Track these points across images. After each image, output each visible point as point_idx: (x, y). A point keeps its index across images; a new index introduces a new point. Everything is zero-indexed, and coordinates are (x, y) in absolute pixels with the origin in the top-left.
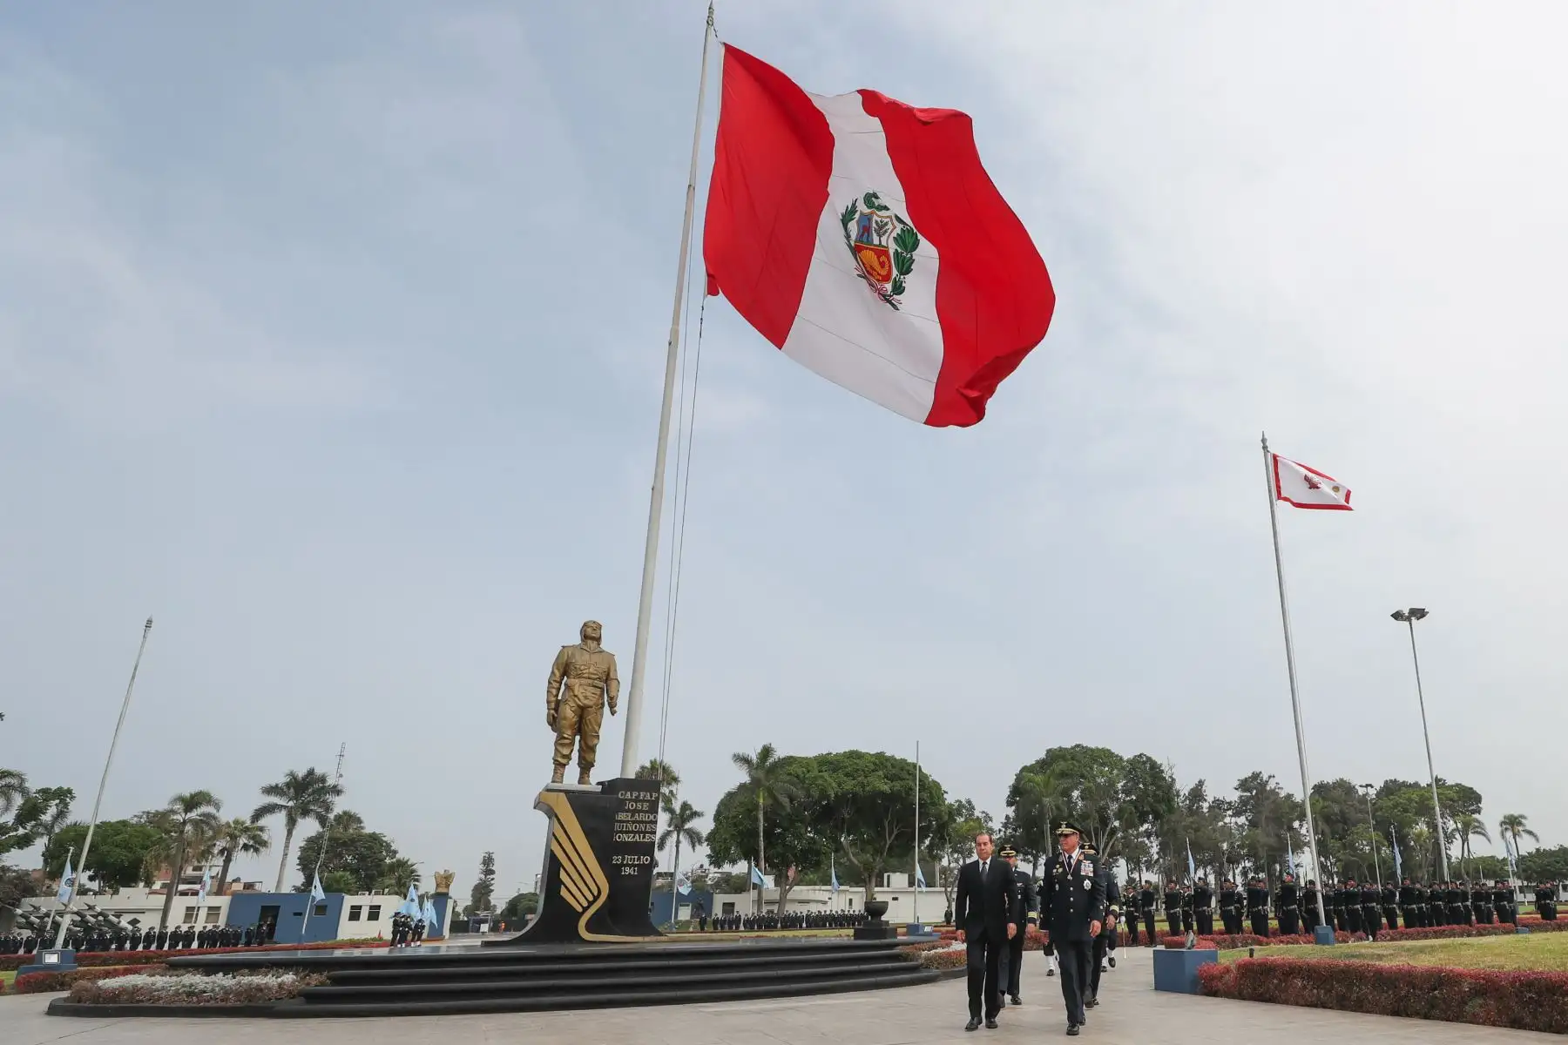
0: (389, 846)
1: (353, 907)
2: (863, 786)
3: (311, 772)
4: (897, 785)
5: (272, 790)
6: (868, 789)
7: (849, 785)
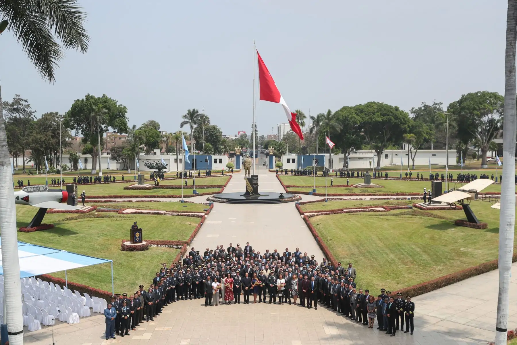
0: (219, 130)
1: (215, 159)
2: (371, 119)
3: (194, 110)
4: (385, 118)
5: (185, 117)
6: (373, 120)
7: (366, 118)
